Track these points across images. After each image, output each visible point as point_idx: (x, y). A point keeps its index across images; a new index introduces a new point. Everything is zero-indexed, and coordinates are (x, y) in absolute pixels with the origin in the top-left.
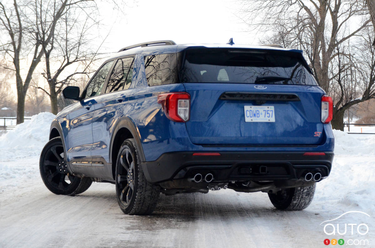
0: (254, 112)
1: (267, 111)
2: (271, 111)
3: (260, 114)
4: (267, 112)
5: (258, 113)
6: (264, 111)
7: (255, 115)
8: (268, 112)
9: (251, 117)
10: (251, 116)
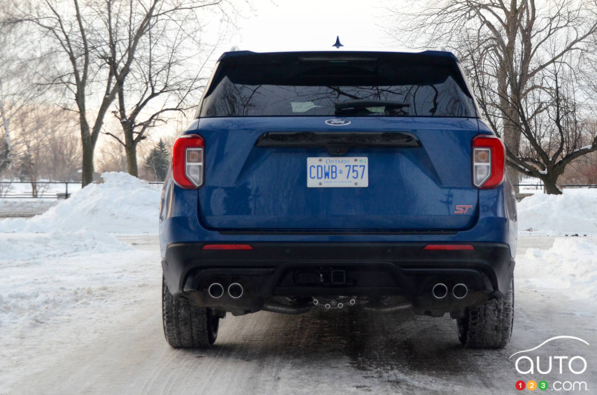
0: (327, 169)
1: (353, 166)
2: (360, 166)
3: (338, 172)
4: (352, 169)
5: (334, 170)
6: (346, 166)
7: (327, 174)
8: (355, 168)
9: (318, 178)
10: (320, 176)
